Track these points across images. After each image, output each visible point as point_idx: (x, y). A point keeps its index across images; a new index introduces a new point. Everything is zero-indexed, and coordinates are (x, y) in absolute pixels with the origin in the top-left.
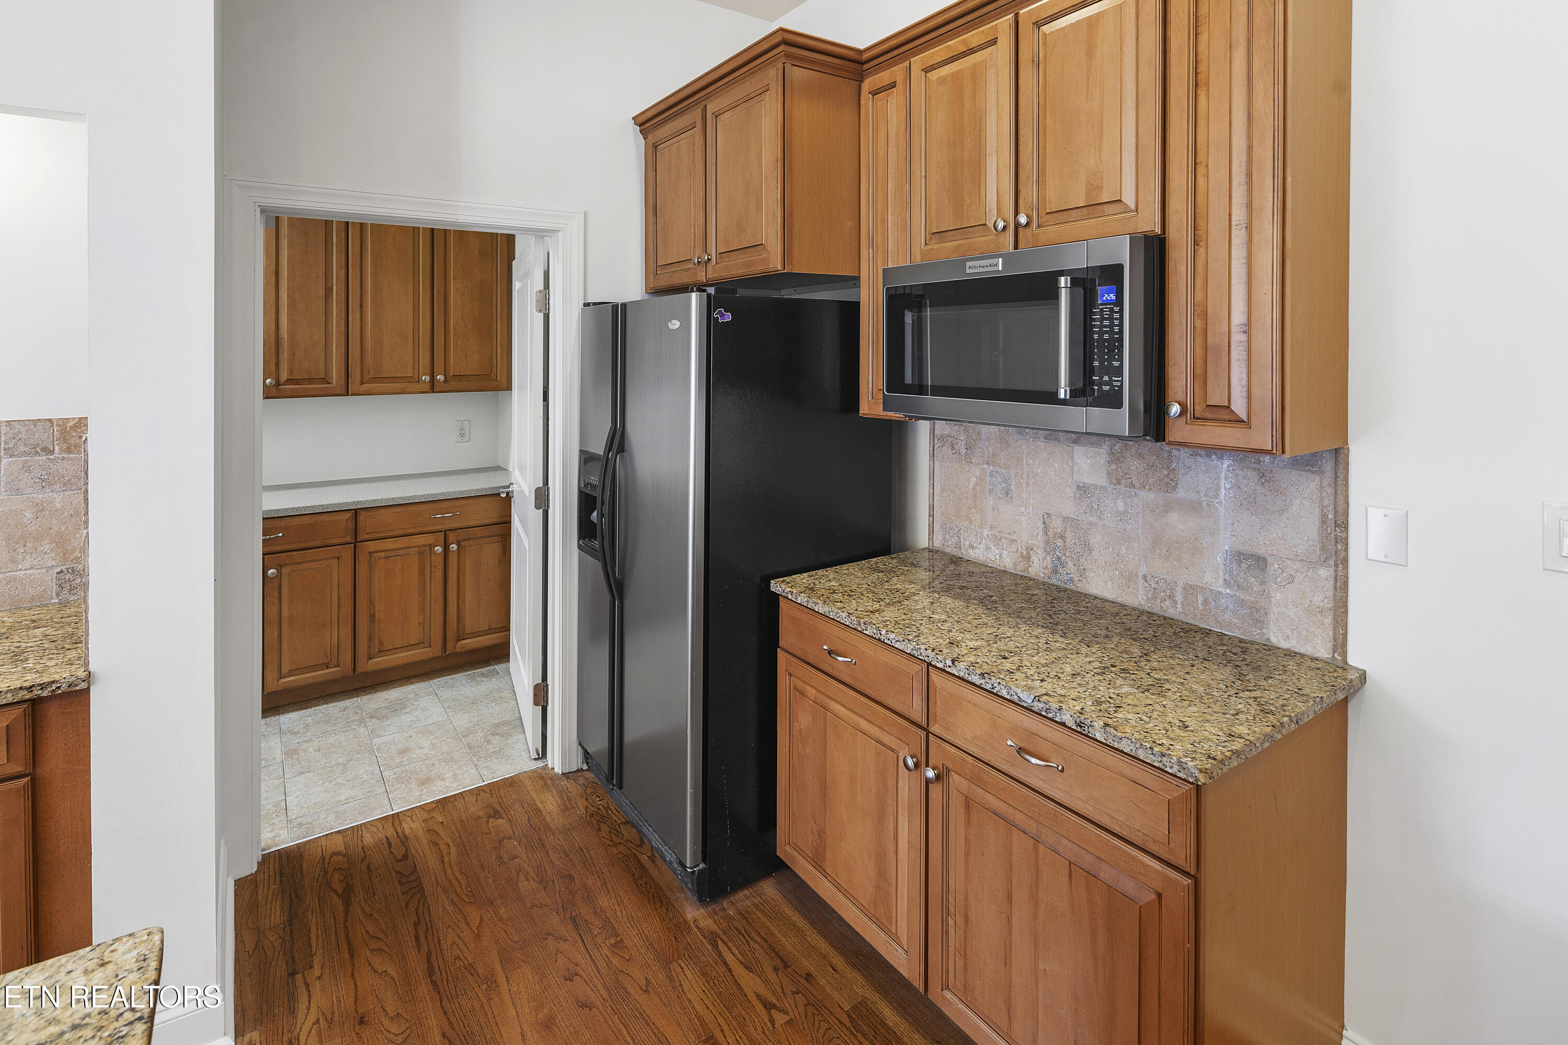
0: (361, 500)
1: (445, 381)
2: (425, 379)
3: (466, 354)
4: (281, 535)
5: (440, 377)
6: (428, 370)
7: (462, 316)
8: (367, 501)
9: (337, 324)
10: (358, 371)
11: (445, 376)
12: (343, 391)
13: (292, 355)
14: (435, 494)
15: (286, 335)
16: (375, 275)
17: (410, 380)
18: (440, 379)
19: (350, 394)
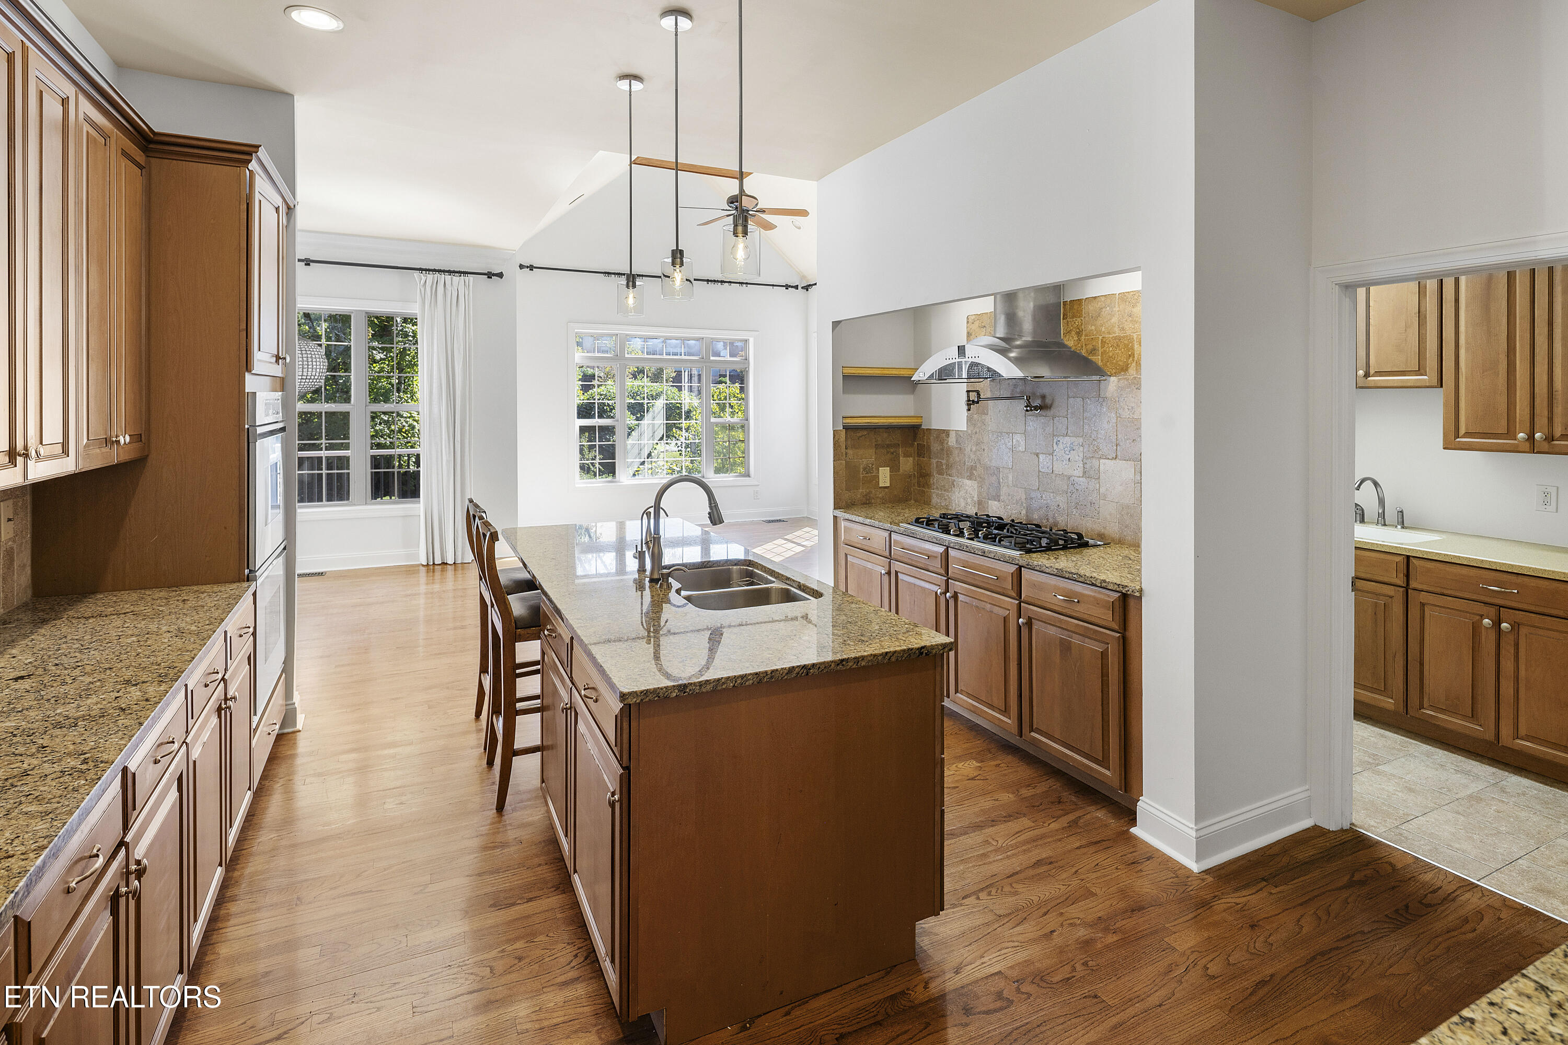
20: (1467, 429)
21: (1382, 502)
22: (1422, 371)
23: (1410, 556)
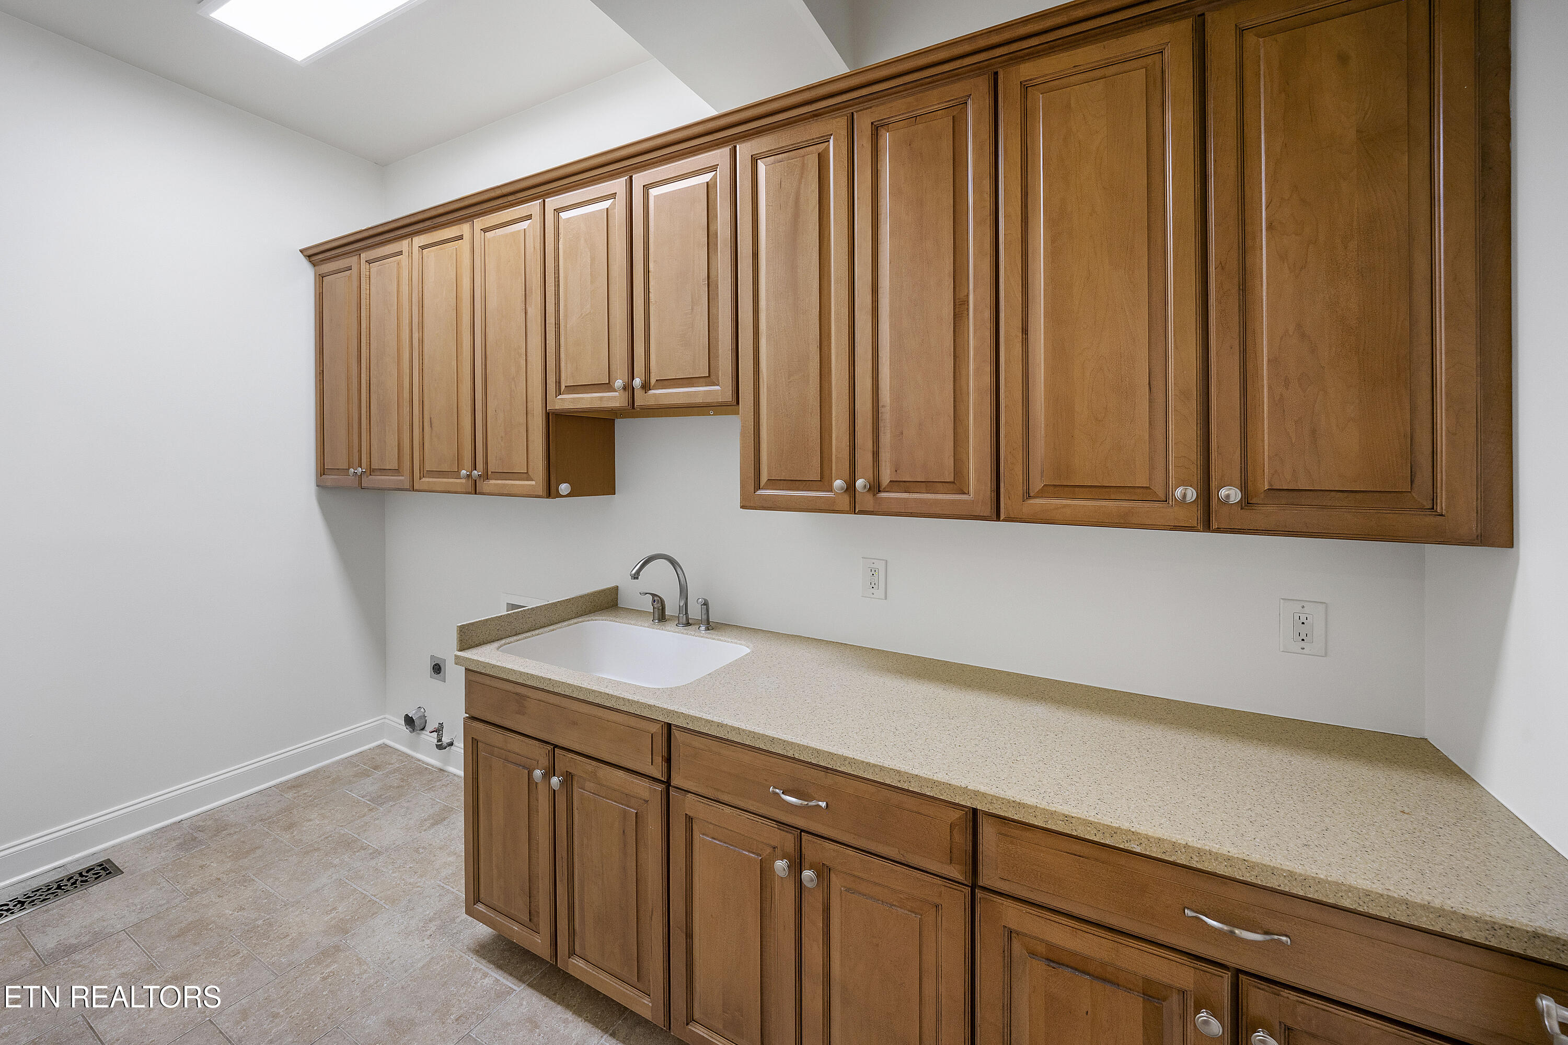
0: (983, 789)
1: (1247, 502)
2: (1184, 496)
3: (1314, 432)
4: (823, 804)
5: (1232, 494)
6: (1195, 471)
7: (1299, 326)
8: (998, 798)
9: (977, 370)
10: (1019, 469)
11: (1244, 488)
12: (987, 510)
13: (899, 435)
14: (1200, 852)
15: (888, 401)
16: (1054, 254)
17: (1144, 493)
18: (1228, 496)
19: (1002, 517)
20: (769, 474)
21: (684, 591)
22: (713, 377)
23: (670, 724)
